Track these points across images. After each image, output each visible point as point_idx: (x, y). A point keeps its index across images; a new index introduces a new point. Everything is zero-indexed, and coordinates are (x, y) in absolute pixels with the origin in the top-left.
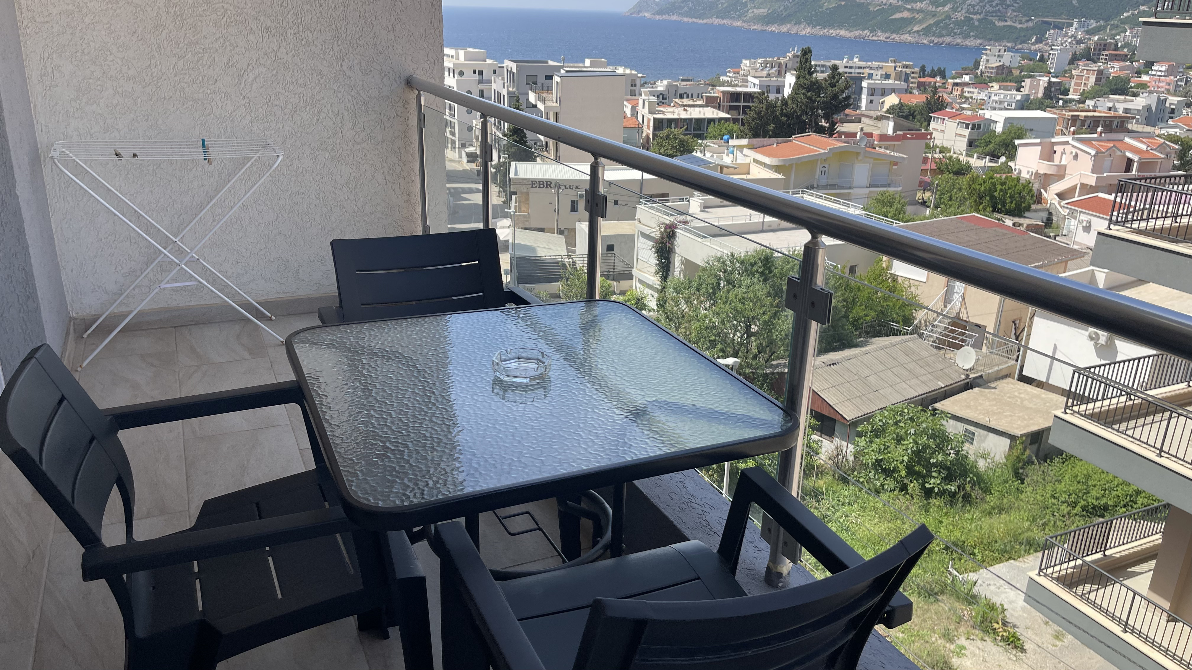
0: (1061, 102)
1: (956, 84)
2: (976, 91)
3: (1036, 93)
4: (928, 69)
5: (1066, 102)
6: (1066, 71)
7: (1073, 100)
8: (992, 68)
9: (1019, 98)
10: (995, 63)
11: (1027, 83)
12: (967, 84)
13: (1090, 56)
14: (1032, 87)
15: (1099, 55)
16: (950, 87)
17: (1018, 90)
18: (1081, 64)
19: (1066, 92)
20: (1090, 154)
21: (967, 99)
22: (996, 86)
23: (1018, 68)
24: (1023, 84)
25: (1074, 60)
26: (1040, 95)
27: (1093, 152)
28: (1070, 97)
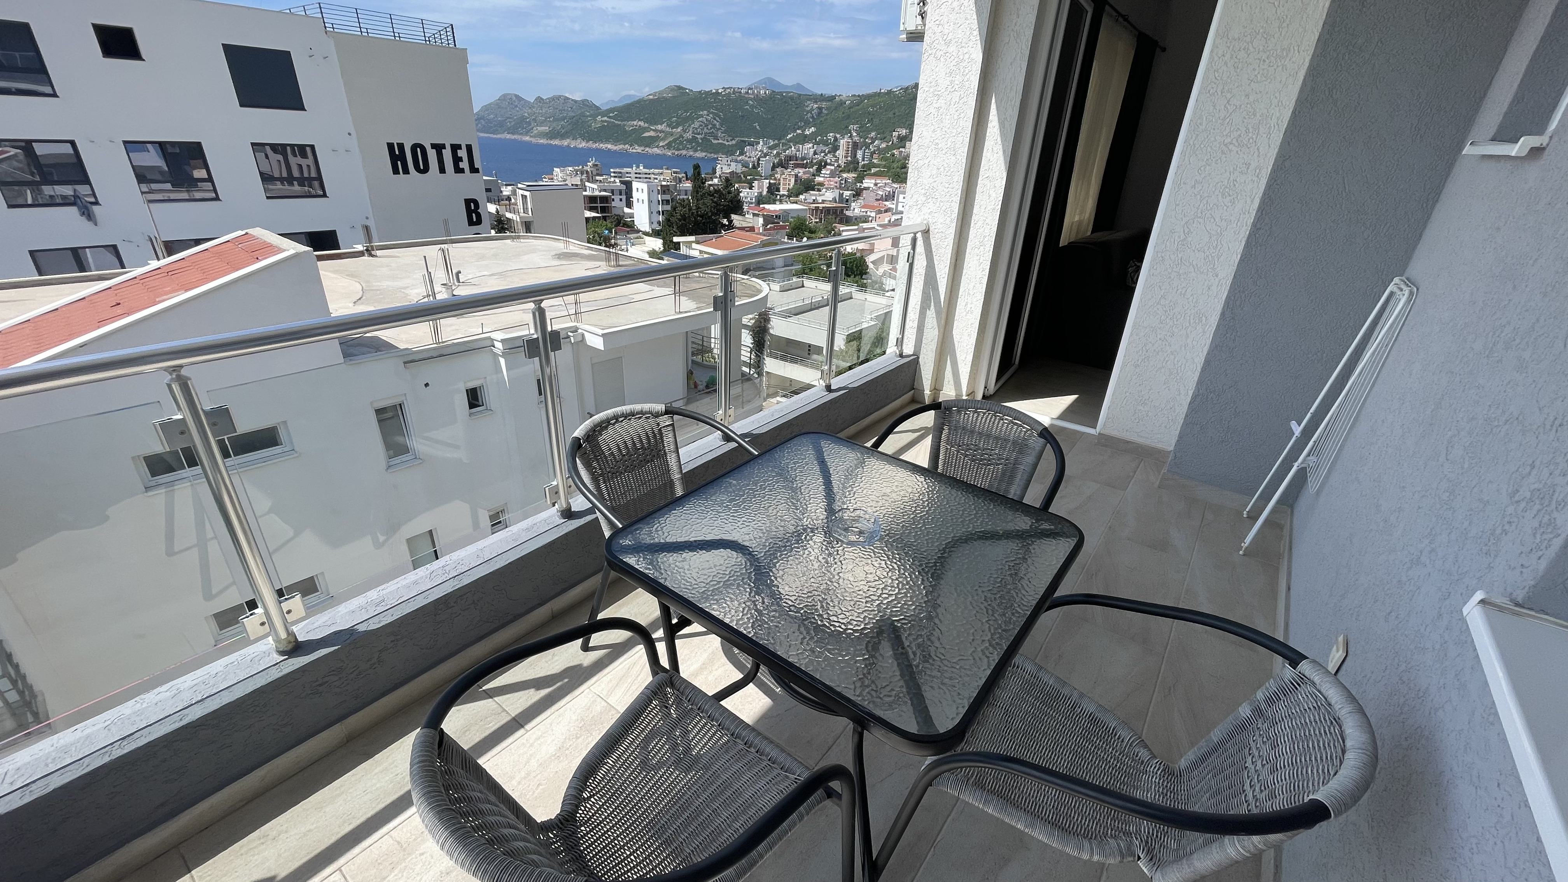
0: (778, 197)
10: (727, 170)
13: (783, 164)
17: (751, 188)
18: (779, 170)
24: (753, 184)
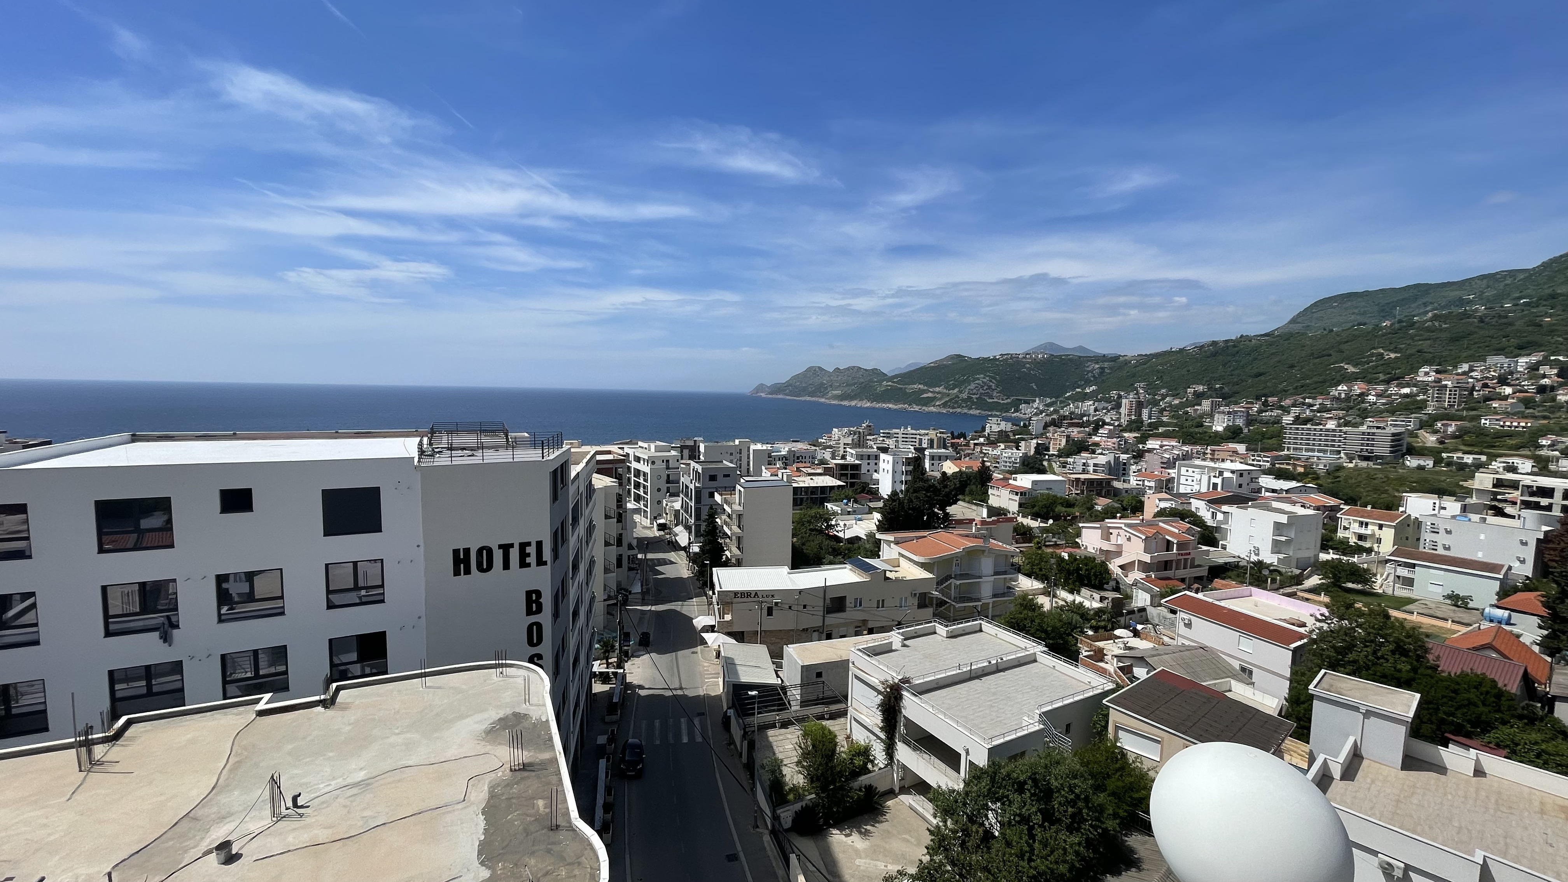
1: (975, 444)
2: (990, 449)
3: (1030, 450)
4: (956, 434)
5: (1049, 456)
6: (1042, 434)
7: (1054, 455)
8: (995, 432)
9: (1021, 455)
10: (996, 428)
11: (1022, 444)
12: (982, 444)
14: (1026, 447)
15: (1061, 423)
16: (972, 446)
18: (1051, 429)
19: (1048, 449)
20: (1141, 538)
21: (985, 454)
22: (1002, 446)
23: (1011, 431)
25: (1046, 426)
26: (1032, 452)
27: (1144, 537)
28: (1051, 452)
